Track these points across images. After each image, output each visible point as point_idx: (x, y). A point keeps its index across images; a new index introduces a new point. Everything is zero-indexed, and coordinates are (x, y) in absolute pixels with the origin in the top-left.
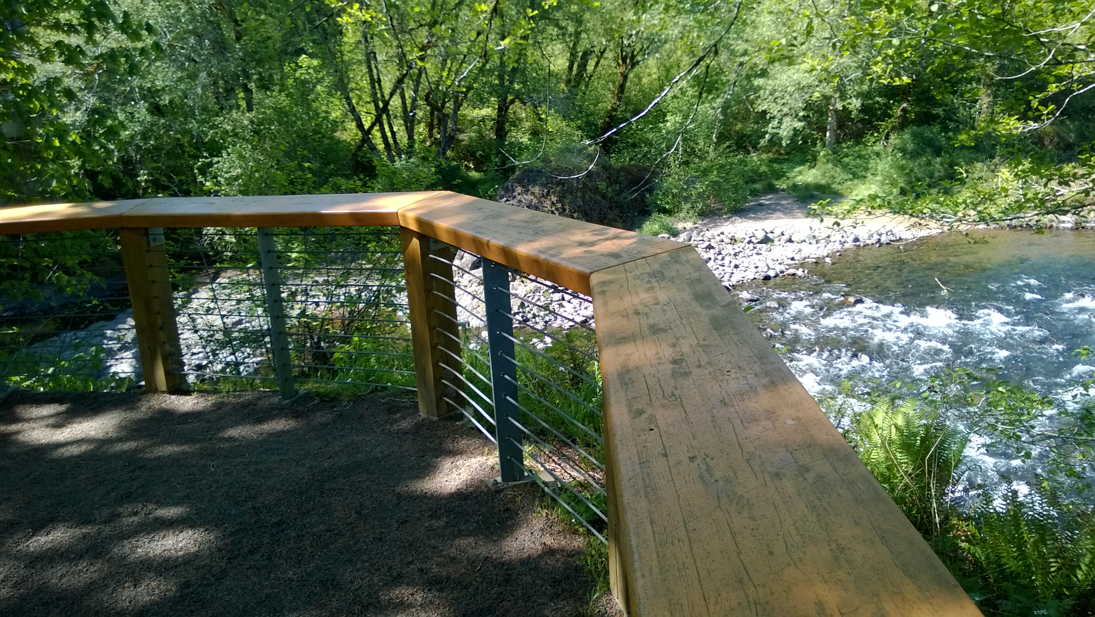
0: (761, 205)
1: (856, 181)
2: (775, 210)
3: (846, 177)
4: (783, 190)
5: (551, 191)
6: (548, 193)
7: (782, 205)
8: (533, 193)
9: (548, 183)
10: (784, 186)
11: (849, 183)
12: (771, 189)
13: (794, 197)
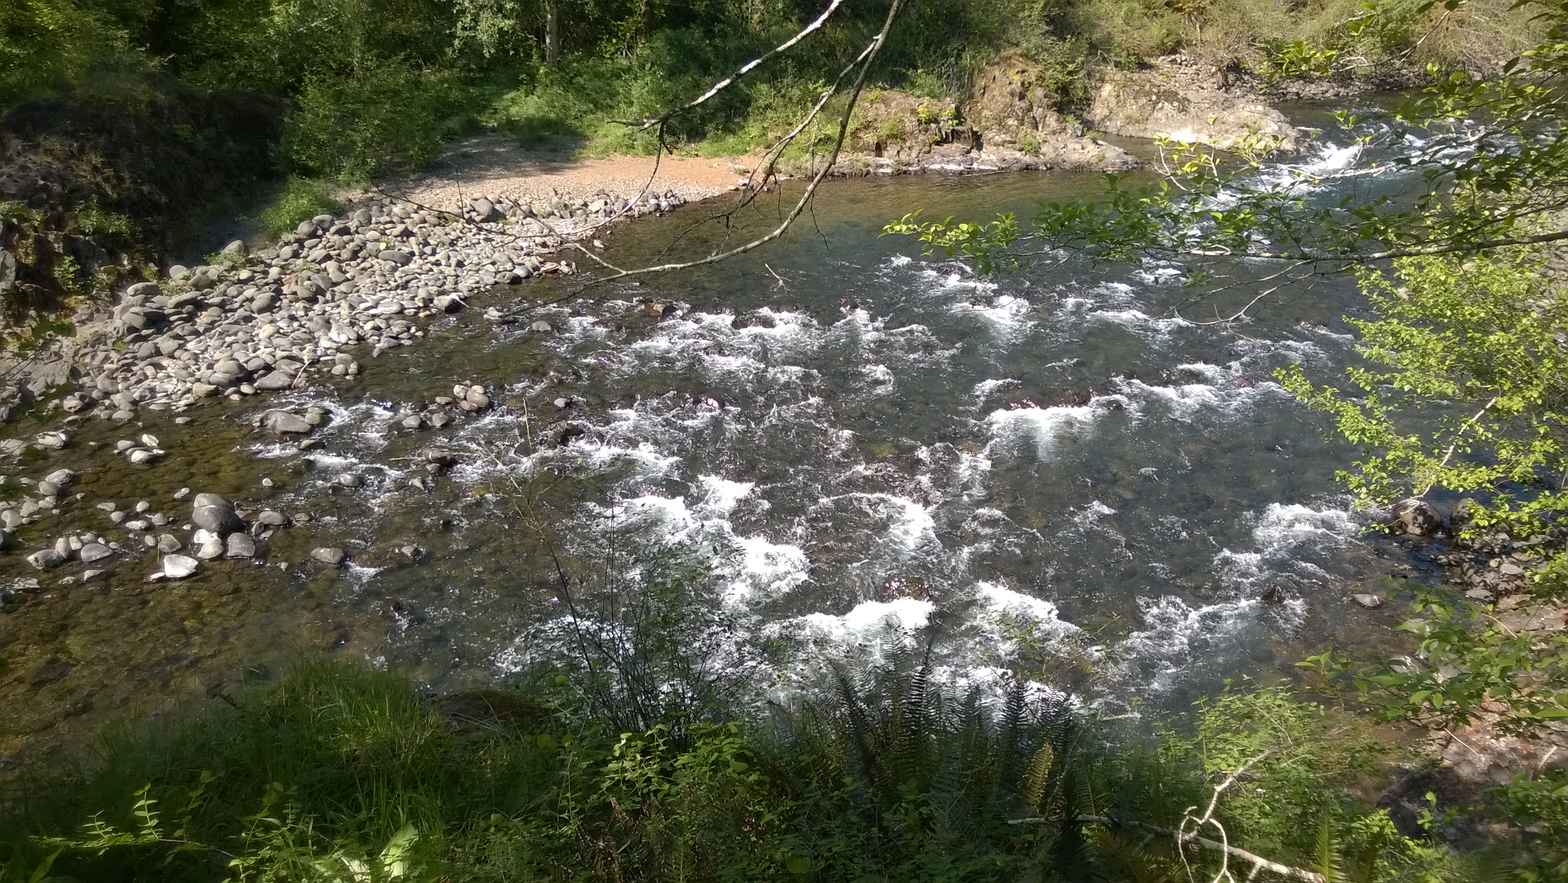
0: (466, 156)
1: (599, 114)
2: (491, 165)
3: (585, 108)
4: (493, 130)
5: (88, 146)
6: (82, 150)
7: (499, 155)
8: (49, 152)
9: (76, 131)
10: (493, 124)
11: (591, 116)
12: (474, 129)
13: (513, 141)
